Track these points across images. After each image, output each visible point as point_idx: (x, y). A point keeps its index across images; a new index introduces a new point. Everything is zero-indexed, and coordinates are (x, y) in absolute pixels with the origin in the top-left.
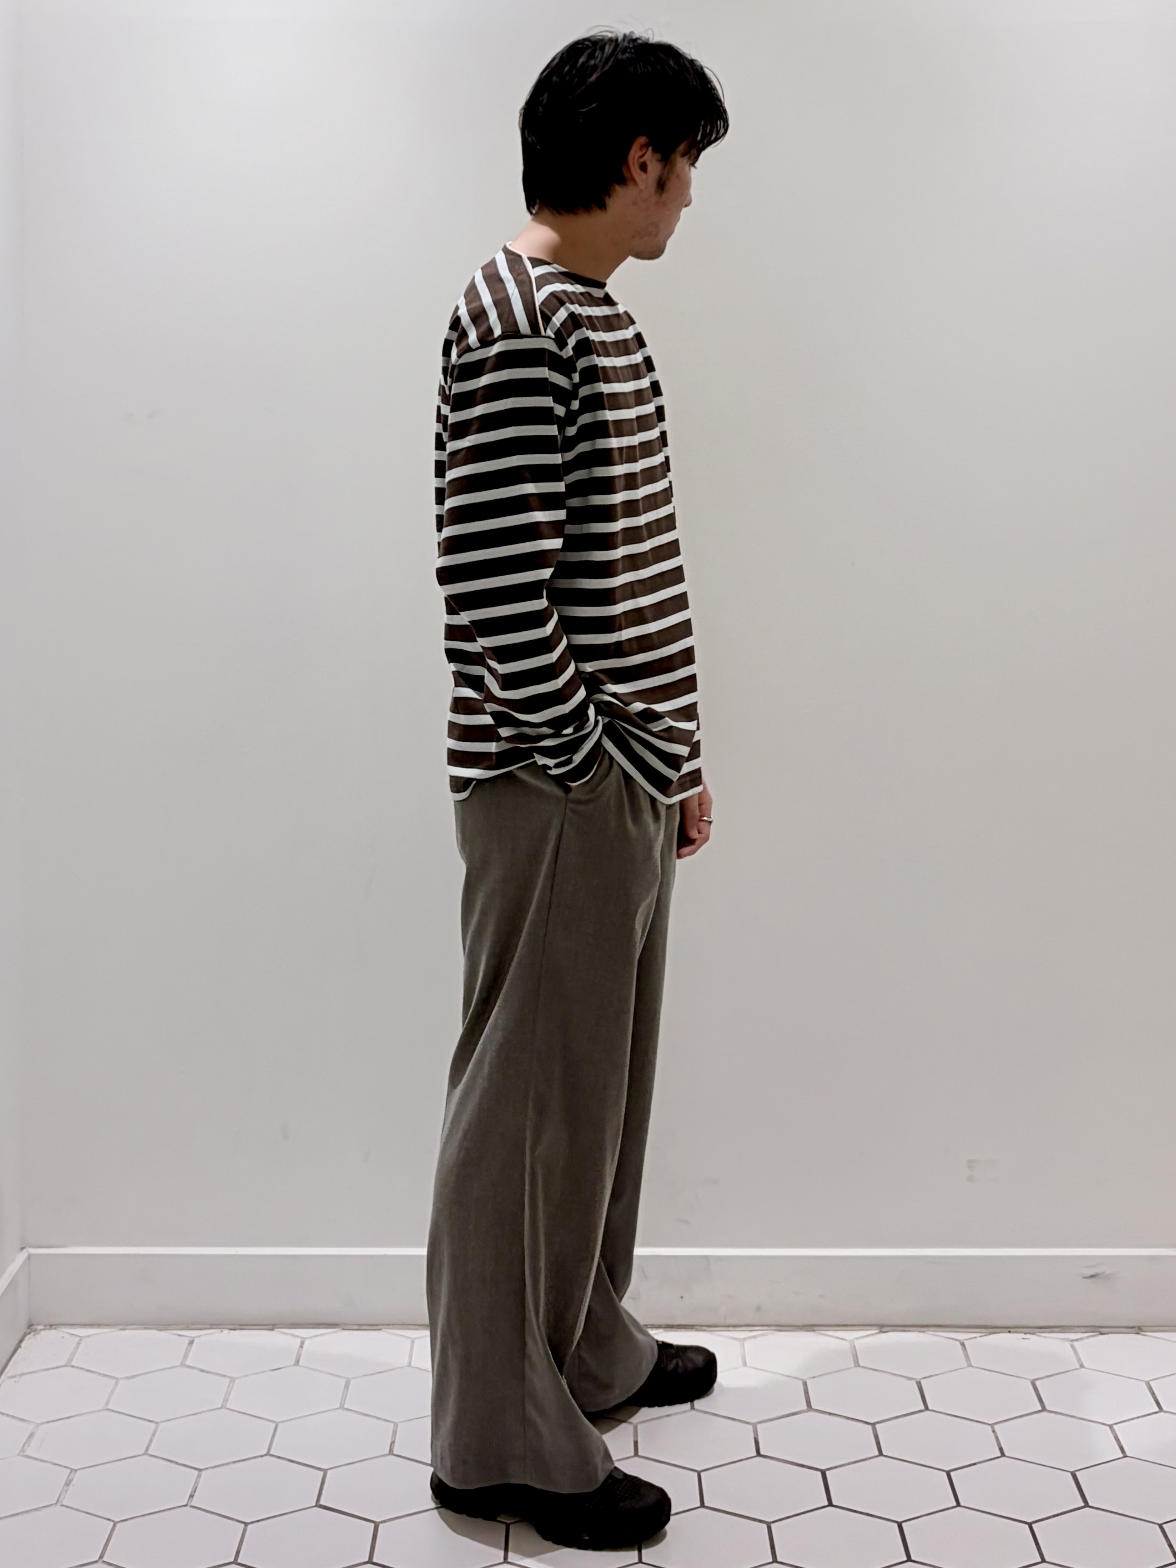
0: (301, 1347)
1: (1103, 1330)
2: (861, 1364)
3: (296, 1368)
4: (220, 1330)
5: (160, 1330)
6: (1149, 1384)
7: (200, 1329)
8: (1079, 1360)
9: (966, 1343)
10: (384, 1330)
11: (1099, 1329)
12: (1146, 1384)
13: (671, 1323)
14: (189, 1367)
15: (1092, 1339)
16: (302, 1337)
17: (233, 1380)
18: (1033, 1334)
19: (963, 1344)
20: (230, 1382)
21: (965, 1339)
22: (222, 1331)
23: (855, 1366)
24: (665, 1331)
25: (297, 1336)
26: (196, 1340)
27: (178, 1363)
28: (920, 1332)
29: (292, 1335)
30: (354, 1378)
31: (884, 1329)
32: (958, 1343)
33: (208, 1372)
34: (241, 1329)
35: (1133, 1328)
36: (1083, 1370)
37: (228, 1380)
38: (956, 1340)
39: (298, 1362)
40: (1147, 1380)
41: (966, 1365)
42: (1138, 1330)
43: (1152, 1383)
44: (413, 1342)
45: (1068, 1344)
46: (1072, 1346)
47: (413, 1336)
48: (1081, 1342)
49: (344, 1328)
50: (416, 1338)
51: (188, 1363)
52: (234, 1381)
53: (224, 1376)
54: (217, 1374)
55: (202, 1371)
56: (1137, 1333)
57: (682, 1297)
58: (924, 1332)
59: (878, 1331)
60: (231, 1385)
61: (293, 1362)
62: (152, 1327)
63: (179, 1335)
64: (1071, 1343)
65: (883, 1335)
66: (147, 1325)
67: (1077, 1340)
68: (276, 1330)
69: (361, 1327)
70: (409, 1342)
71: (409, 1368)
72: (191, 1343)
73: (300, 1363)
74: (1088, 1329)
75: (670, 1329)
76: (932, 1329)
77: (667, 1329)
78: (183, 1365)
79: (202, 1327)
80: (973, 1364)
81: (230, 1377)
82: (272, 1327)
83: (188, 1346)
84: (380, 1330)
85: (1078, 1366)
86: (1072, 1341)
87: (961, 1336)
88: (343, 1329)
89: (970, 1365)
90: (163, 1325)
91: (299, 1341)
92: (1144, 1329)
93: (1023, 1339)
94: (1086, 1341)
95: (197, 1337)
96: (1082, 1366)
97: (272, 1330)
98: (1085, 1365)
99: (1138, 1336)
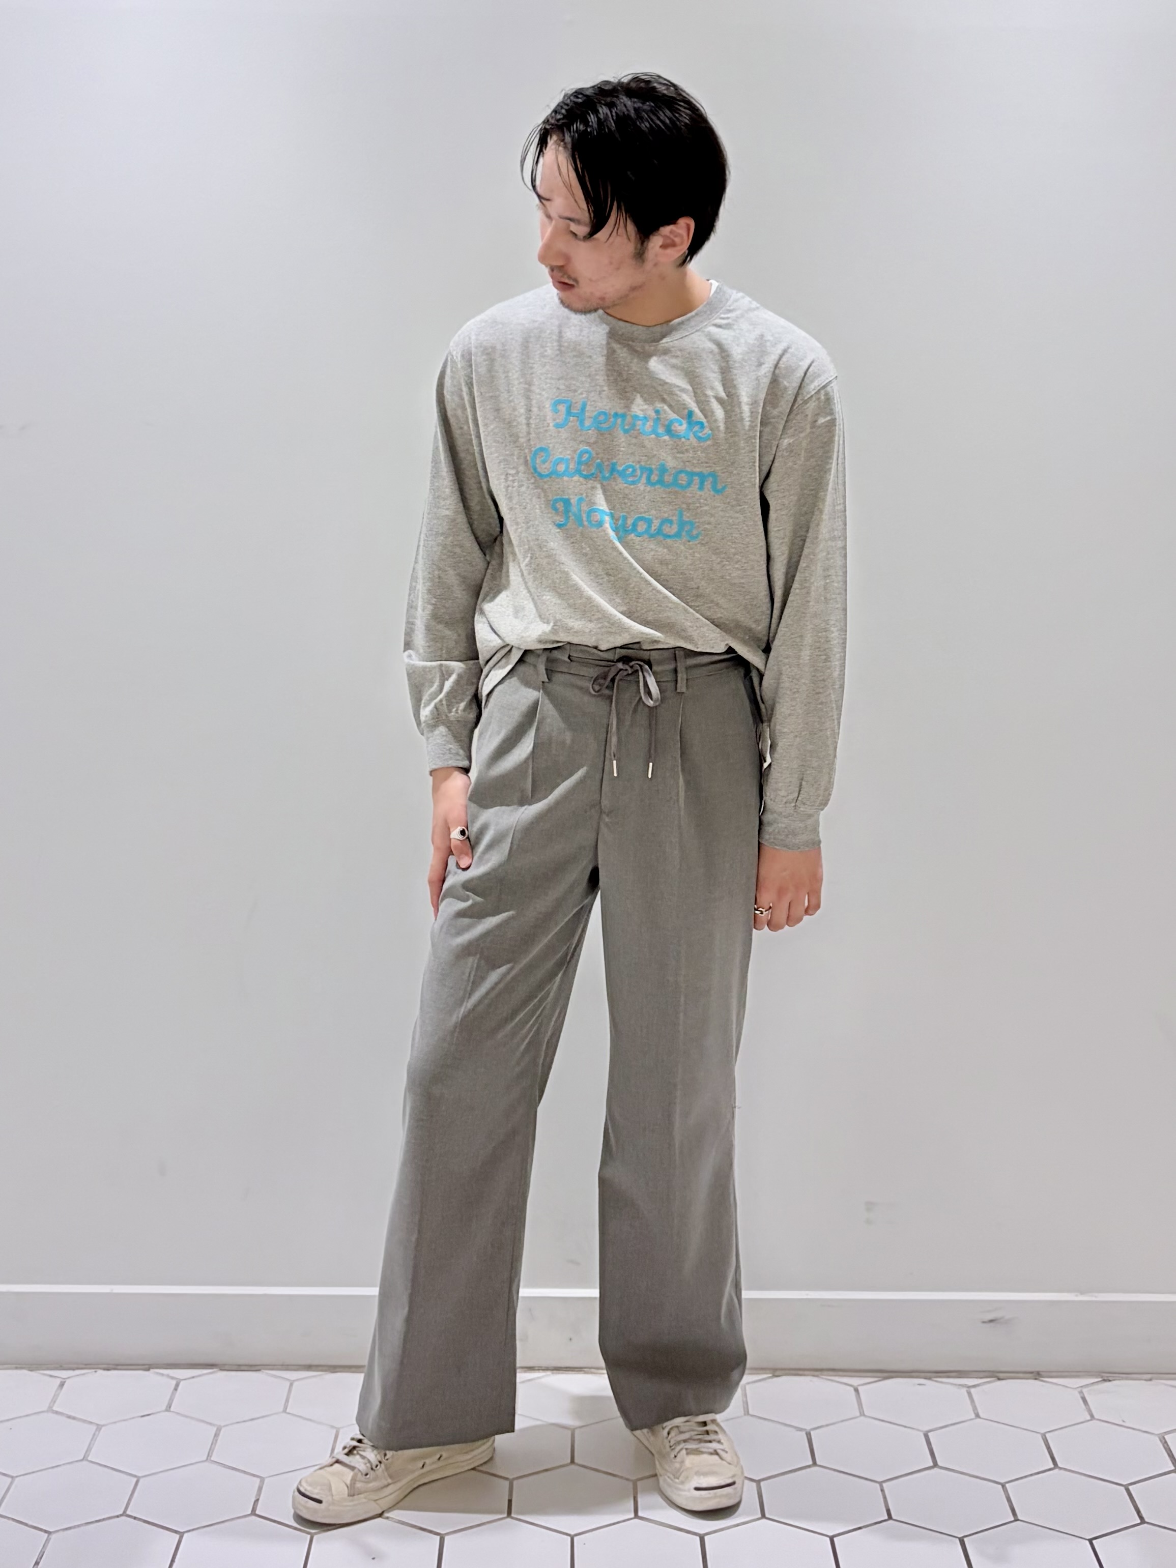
0: (176, 1389)
1: (1001, 1375)
2: (751, 1412)
3: (167, 1413)
4: (93, 1370)
5: (31, 1371)
6: (1046, 1437)
7: (73, 1369)
8: (975, 1409)
9: (860, 1389)
10: (263, 1371)
11: (997, 1375)
12: (1042, 1437)
13: (559, 1365)
14: (57, 1413)
15: (988, 1386)
16: (176, 1379)
17: (99, 1427)
18: (930, 1378)
19: (856, 1390)
20: (96, 1430)
21: (859, 1385)
22: (96, 1372)
23: (745, 1415)
24: (553, 1373)
25: (172, 1378)
26: (68, 1382)
27: (45, 1408)
28: (814, 1376)
29: (168, 1376)
30: (224, 1426)
31: (777, 1373)
32: (852, 1389)
33: (74, 1418)
34: (115, 1369)
35: (1032, 1373)
36: (978, 1420)
37: (94, 1428)
38: (851, 1386)
39: (170, 1407)
40: (1043, 1431)
41: (858, 1414)
42: (1037, 1375)
43: (1048, 1435)
44: (291, 1385)
45: (964, 1390)
46: (969, 1394)
47: (293, 1379)
48: (978, 1389)
49: (223, 1368)
50: (295, 1381)
51: (55, 1408)
52: (100, 1429)
53: (91, 1423)
54: (84, 1421)
55: (69, 1417)
56: (1036, 1379)
57: (571, 1339)
58: (817, 1376)
59: (770, 1375)
60: (97, 1433)
61: (164, 1408)
62: (24, 1366)
63: (51, 1376)
64: (967, 1389)
65: (775, 1379)
66: (19, 1365)
67: (974, 1386)
68: (152, 1371)
69: (239, 1368)
70: (288, 1384)
71: (284, 1415)
72: (62, 1385)
73: (172, 1409)
74: (986, 1374)
75: (558, 1372)
76: (826, 1373)
77: (555, 1371)
78: (50, 1410)
79: (76, 1366)
80: (866, 1413)
81: (97, 1425)
82: (148, 1367)
83: (58, 1389)
84: (259, 1370)
85: (973, 1416)
86: (969, 1387)
87: (855, 1381)
88: (221, 1370)
89: (864, 1415)
90: (34, 1366)
91: (174, 1382)
92: (1041, 1373)
93: (919, 1384)
94: (980, 1387)
95: (66, 1378)
96: (977, 1416)
97: (148, 1370)
98: (981, 1415)
99: (1036, 1381)
